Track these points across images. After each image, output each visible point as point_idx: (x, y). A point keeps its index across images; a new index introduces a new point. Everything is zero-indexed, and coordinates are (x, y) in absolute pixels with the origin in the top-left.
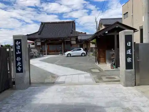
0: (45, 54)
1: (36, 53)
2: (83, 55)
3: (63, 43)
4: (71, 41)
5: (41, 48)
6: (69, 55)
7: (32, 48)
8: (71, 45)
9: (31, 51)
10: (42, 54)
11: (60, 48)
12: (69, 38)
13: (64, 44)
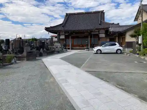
0: (69, 49)
1: (59, 47)
2: (119, 52)
3: (89, 37)
4: (99, 33)
5: (64, 42)
6: (99, 52)
7: (55, 42)
8: (99, 38)
9: (53, 45)
10: (66, 49)
11: (86, 42)
12: (97, 31)
13: (91, 37)
